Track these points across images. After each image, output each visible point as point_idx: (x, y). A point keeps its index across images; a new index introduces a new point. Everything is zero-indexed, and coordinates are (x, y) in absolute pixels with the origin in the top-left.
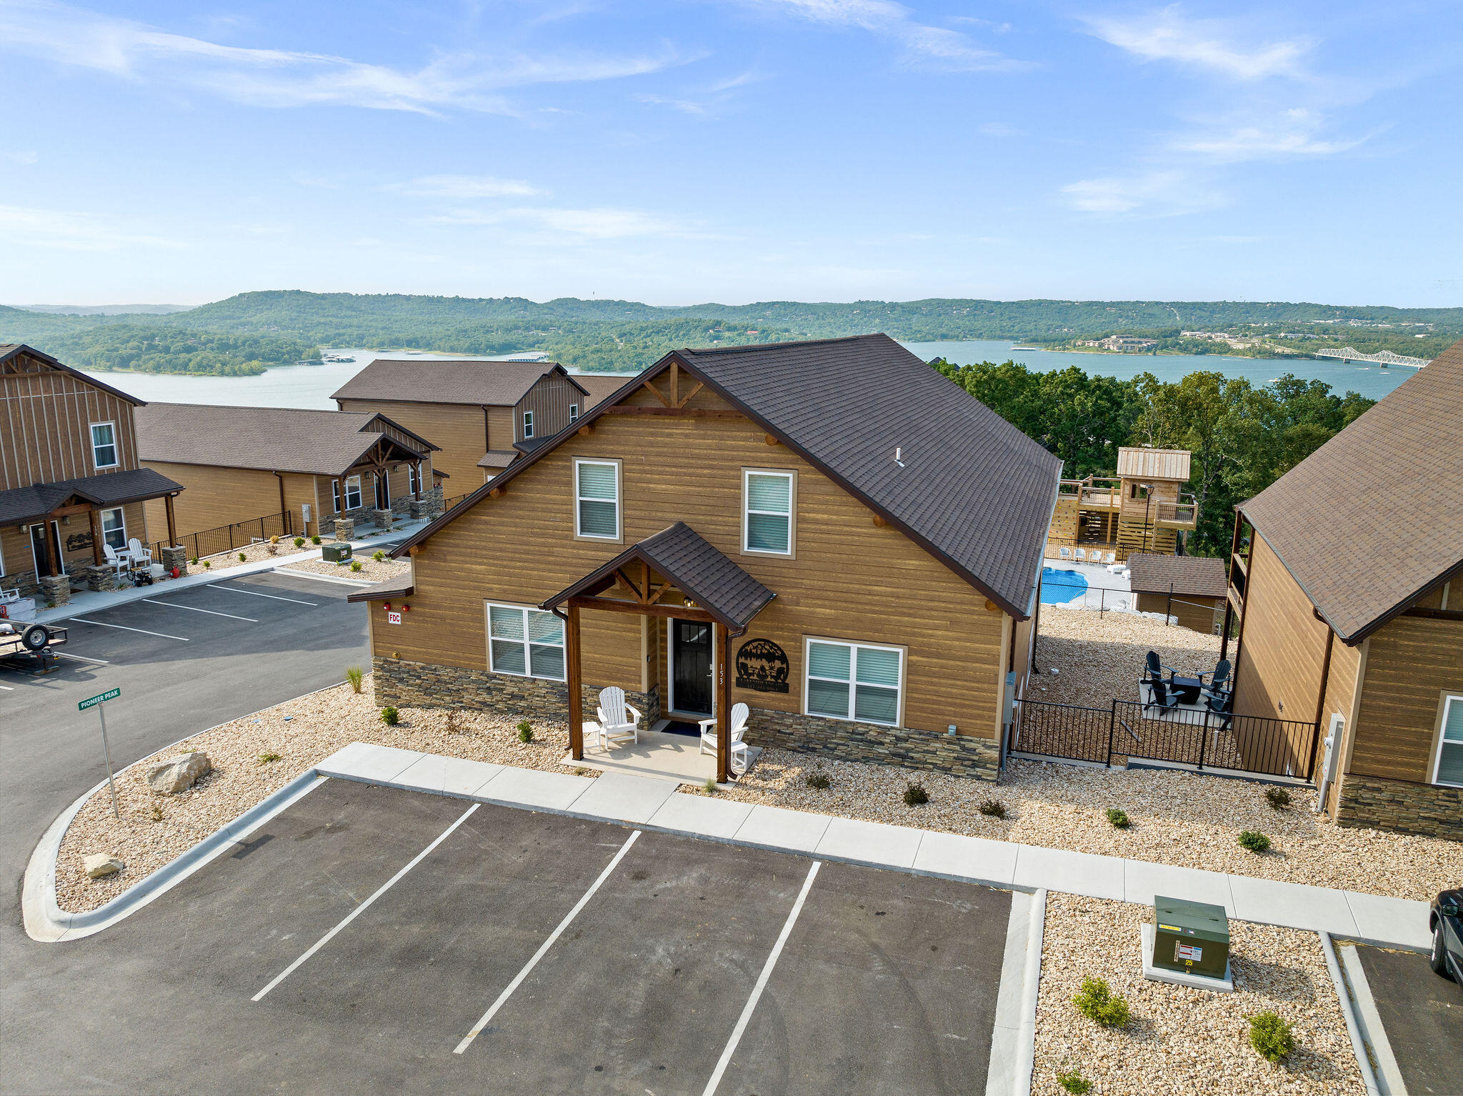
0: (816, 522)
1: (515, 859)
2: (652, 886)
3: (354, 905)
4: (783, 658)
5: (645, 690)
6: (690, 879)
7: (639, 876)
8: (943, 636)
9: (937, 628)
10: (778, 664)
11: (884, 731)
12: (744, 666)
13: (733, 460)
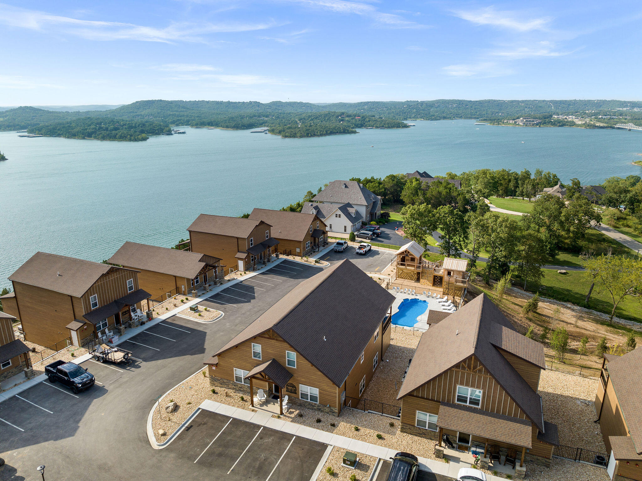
0: (301, 362)
1: (239, 433)
2: (263, 441)
3: (210, 443)
4: (295, 388)
5: (268, 390)
6: (270, 440)
7: (261, 438)
8: (326, 388)
9: (325, 386)
10: (294, 388)
11: (316, 404)
12: (288, 388)
13: (284, 348)
